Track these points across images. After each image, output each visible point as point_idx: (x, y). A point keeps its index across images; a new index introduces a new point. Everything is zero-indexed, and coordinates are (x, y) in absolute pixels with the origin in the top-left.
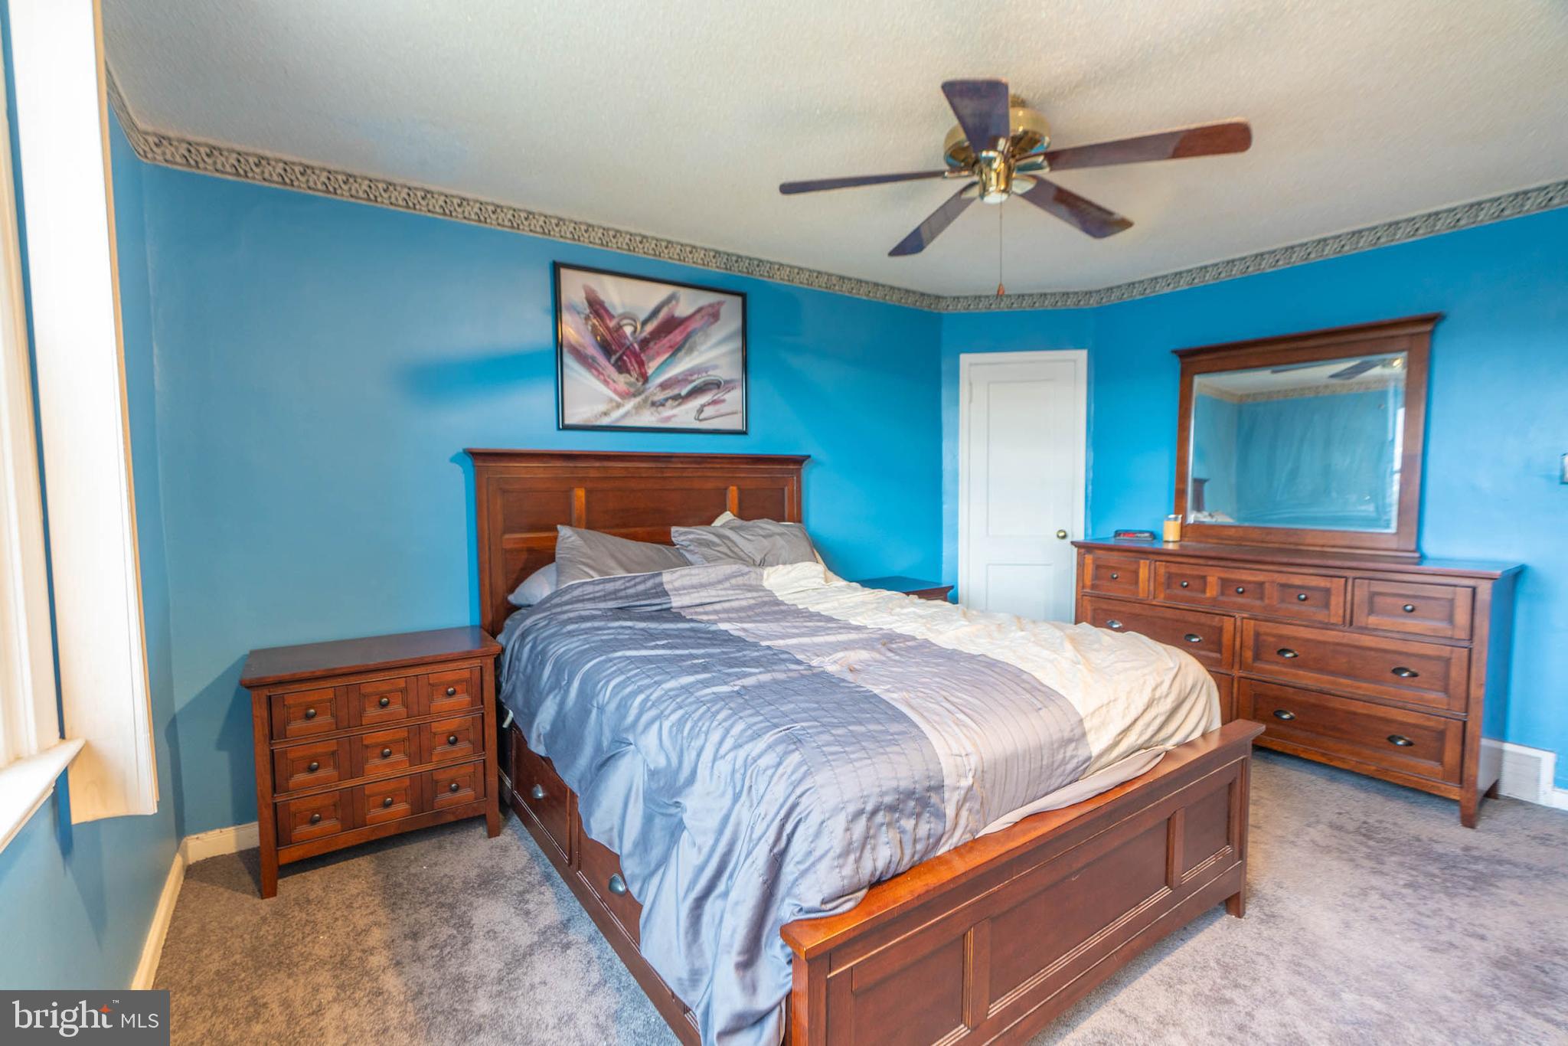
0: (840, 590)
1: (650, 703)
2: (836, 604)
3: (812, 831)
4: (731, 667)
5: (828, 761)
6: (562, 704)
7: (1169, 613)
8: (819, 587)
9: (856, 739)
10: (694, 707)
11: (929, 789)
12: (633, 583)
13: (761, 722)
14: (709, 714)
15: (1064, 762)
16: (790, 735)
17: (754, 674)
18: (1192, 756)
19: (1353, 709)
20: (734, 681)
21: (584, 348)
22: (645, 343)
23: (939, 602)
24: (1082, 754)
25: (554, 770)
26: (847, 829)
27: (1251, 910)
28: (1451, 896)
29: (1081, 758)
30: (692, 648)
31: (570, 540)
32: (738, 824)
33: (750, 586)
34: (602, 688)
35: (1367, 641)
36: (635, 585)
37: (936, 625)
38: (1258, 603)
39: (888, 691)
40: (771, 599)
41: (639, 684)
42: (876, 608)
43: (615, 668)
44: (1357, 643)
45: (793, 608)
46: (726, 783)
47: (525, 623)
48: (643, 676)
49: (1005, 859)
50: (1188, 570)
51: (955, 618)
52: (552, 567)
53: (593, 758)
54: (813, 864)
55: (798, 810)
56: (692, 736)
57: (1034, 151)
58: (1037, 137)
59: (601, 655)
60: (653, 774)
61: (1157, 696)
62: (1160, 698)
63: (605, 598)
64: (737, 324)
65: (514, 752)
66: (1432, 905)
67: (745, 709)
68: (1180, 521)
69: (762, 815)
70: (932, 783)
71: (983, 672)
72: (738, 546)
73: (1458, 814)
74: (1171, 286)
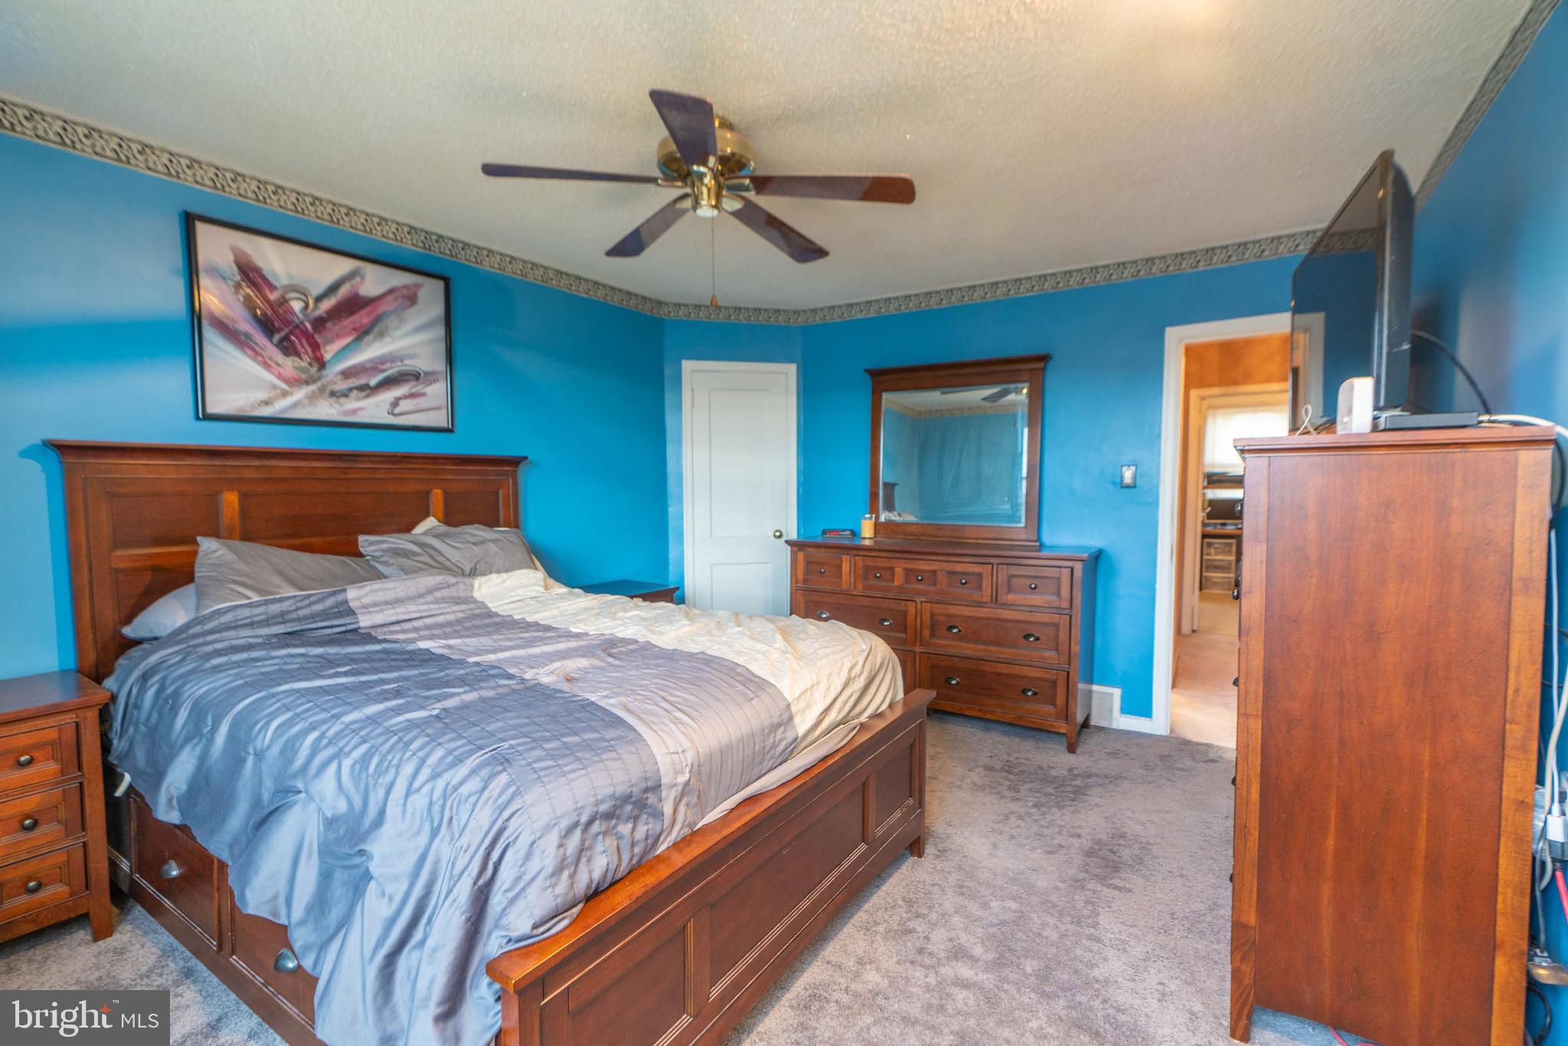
0: (561, 597)
1: (325, 741)
2: (555, 612)
3: (522, 854)
4: (430, 689)
5: (539, 778)
6: (203, 758)
7: (867, 602)
8: (539, 594)
9: (570, 751)
10: (383, 738)
11: (647, 790)
12: (307, 602)
13: (464, 746)
14: (401, 745)
15: (774, 746)
16: (497, 755)
17: (458, 694)
18: (881, 725)
19: (998, 671)
20: (431, 704)
21: (235, 322)
22: (320, 323)
23: (663, 604)
24: (790, 735)
25: (194, 839)
26: (560, 846)
27: (930, 849)
28: (1060, 808)
29: (789, 740)
30: (383, 672)
31: (217, 554)
32: (437, 862)
33: (459, 598)
34: (260, 731)
35: (1007, 614)
36: (310, 605)
37: (659, 627)
38: (932, 588)
39: (606, 697)
40: (484, 611)
41: (311, 720)
42: (598, 614)
43: (279, 704)
44: (1001, 617)
45: (507, 619)
46: (422, 818)
47: (146, 662)
48: (318, 709)
49: (722, 845)
50: (880, 563)
51: (677, 618)
52: (190, 589)
53: (249, 817)
54: (523, 889)
55: (506, 834)
56: (379, 772)
57: (743, 173)
58: (744, 160)
59: (260, 691)
60: (330, 823)
61: (852, 676)
62: (855, 678)
63: (267, 622)
64: (438, 310)
65: (133, 826)
66: (1049, 817)
67: (444, 734)
68: (874, 520)
69: (465, 848)
70: (649, 784)
71: (702, 670)
72: (443, 556)
73: (1065, 744)
74: (864, 312)
